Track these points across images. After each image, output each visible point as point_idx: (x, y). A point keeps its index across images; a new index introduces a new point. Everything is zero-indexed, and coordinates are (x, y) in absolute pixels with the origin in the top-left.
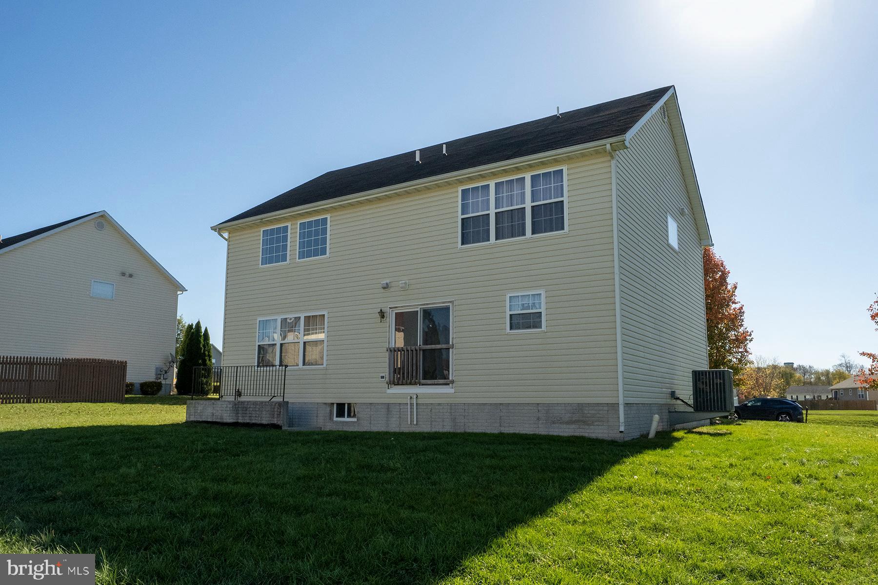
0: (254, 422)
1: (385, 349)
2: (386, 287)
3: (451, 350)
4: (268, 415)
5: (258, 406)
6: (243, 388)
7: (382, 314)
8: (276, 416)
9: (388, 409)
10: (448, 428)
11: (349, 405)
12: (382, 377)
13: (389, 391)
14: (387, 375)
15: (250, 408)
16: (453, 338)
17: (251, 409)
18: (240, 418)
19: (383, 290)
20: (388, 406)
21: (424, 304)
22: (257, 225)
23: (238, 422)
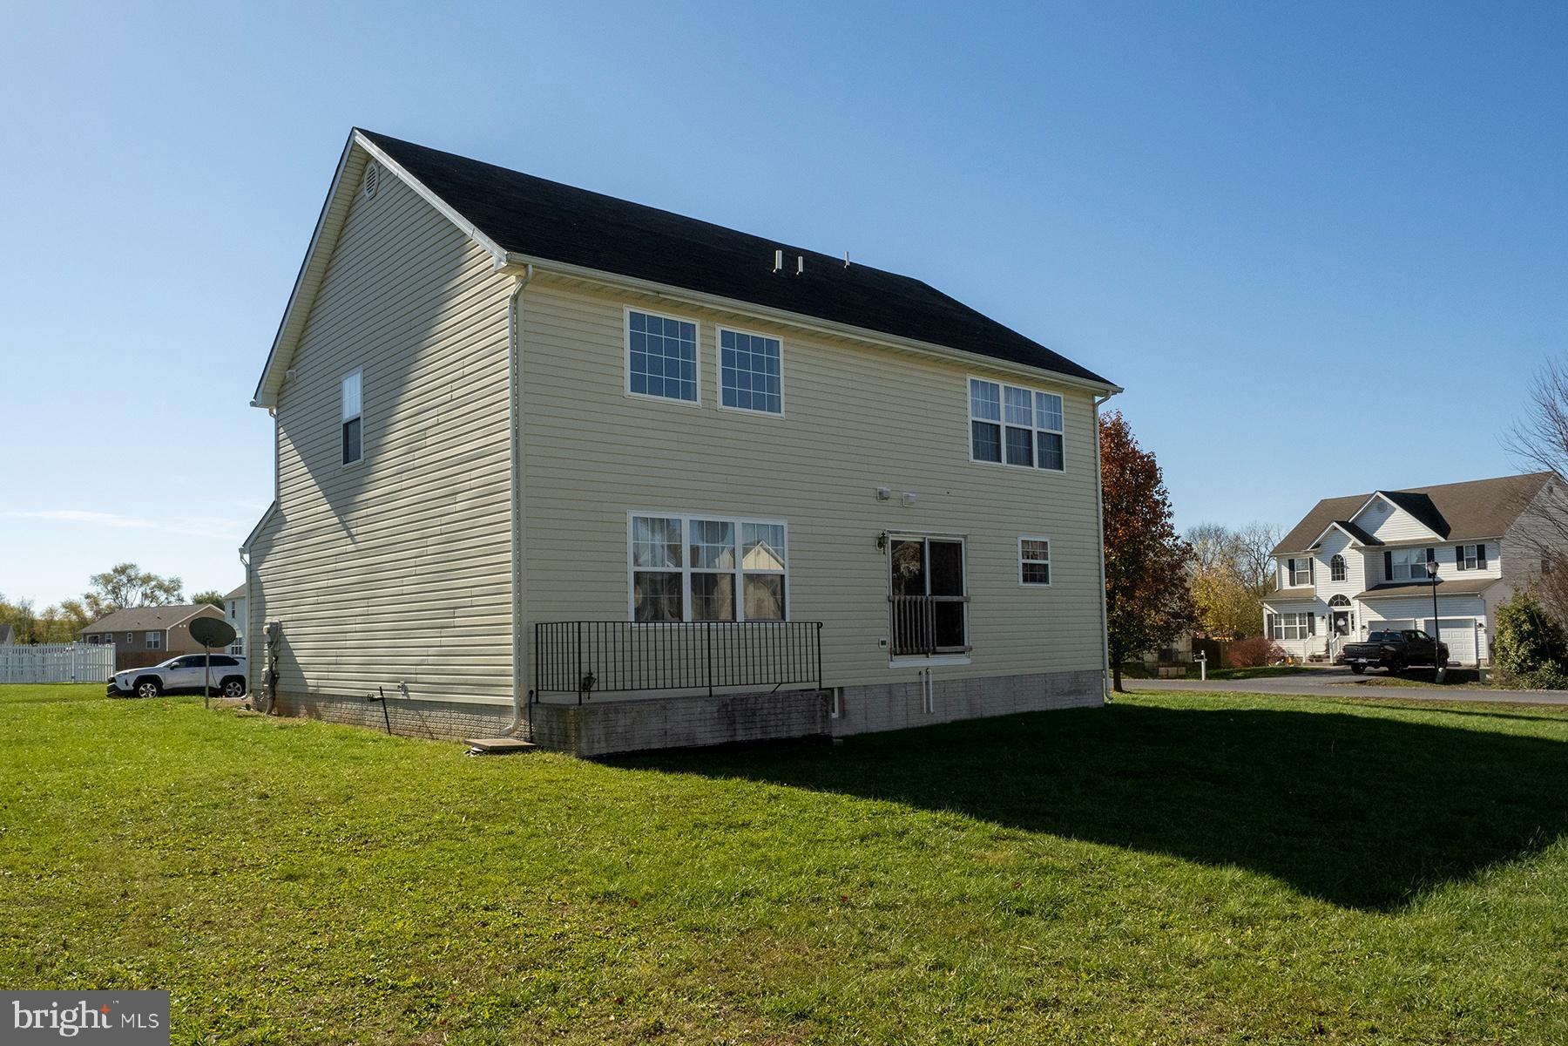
0: (773, 736)
1: (885, 598)
2: (882, 496)
3: (965, 605)
4: (803, 720)
5: (779, 705)
6: (602, 669)
7: (881, 542)
8: (819, 720)
9: (890, 692)
10: (964, 715)
11: (841, 689)
12: (883, 643)
13: (892, 665)
14: (889, 639)
15: (762, 709)
16: (967, 588)
17: (765, 712)
18: (740, 732)
19: (874, 501)
20: (889, 688)
21: (934, 534)
22: (621, 295)
23: (735, 742)
